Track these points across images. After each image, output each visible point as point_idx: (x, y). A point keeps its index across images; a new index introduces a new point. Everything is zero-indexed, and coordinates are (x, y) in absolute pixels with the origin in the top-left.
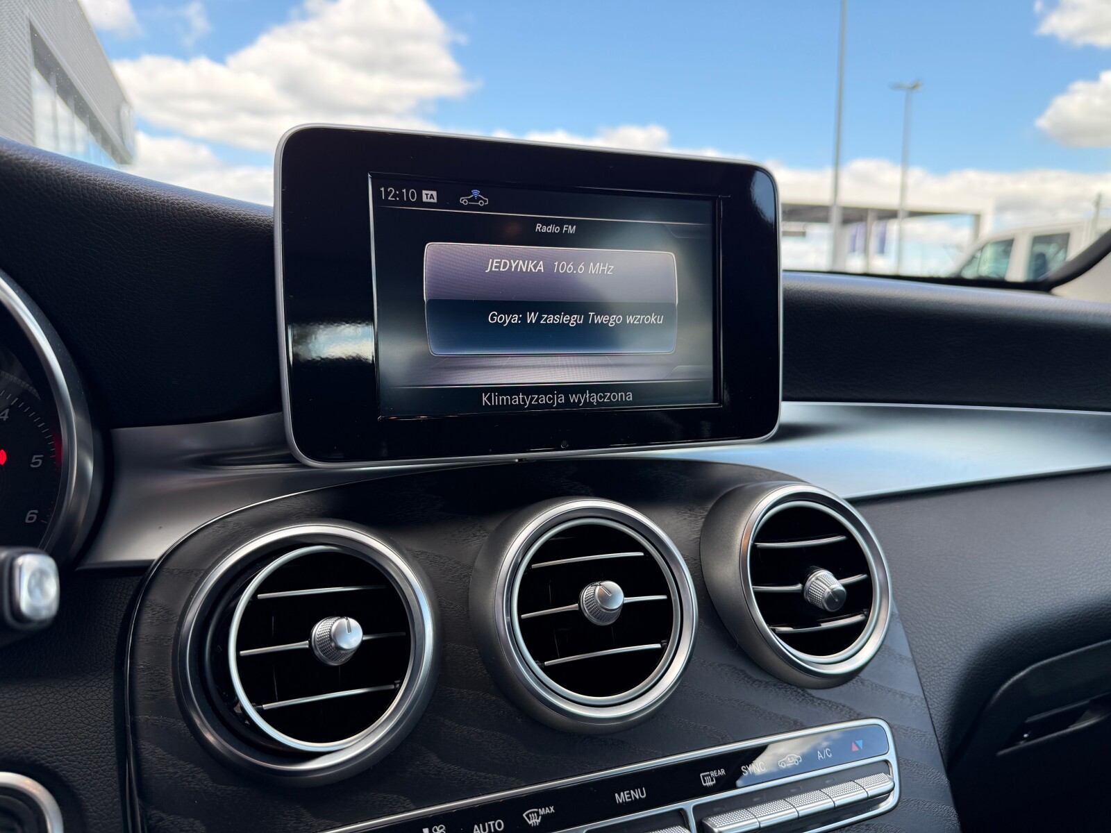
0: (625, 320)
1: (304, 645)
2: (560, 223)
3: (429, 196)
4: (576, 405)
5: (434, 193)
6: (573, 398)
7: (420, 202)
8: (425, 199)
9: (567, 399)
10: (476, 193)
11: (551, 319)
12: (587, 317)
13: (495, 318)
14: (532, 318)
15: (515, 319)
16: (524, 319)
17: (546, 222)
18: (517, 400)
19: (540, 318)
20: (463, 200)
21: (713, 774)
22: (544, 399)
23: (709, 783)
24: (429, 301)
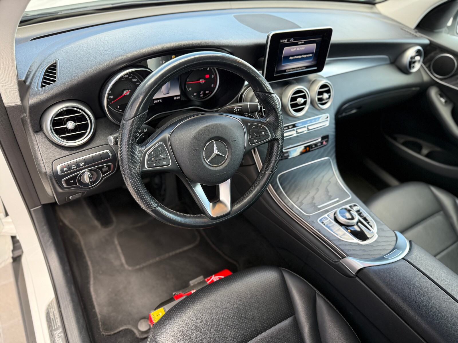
2: (301, 42)
3: (286, 40)
7: (285, 42)
8: (286, 41)
9: (297, 69)
15: (293, 58)
18: (291, 70)
19: (296, 57)
20: (290, 40)
22: (294, 70)
24: (284, 57)
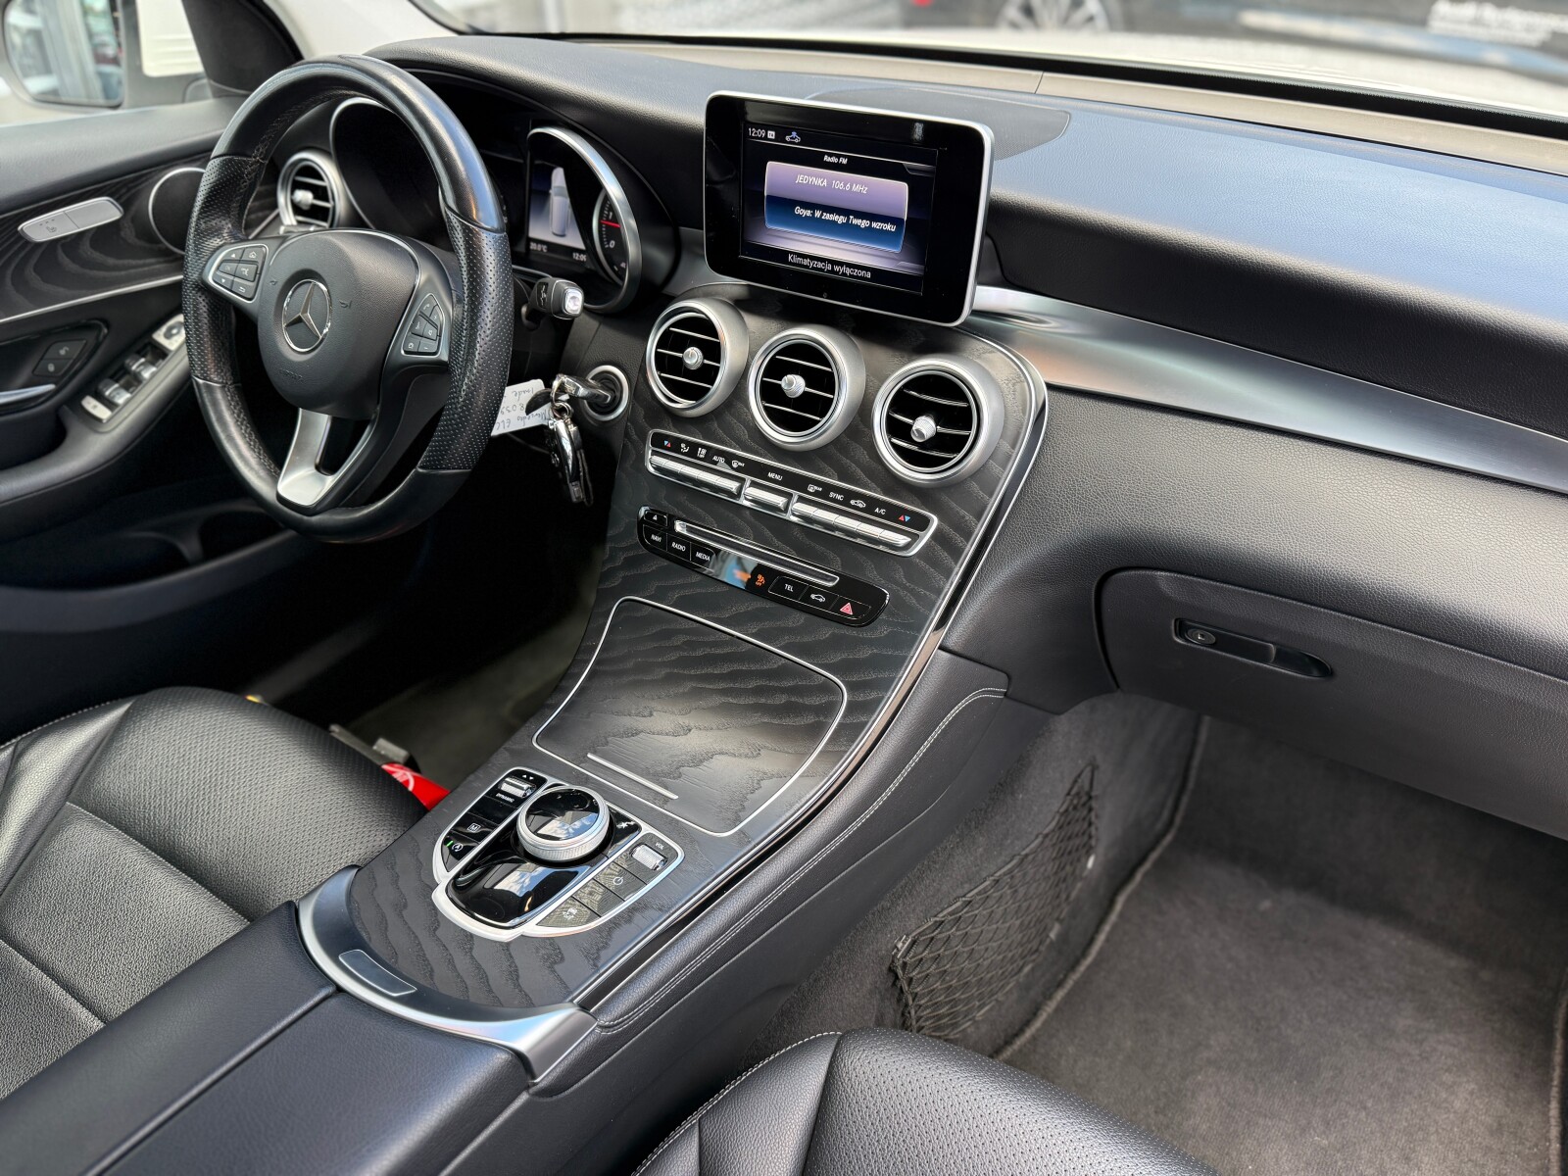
0: (871, 224)
1: (680, 355)
2: (838, 156)
3: (771, 134)
4: (837, 273)
5: (774, 133)
6: (837, 268)
7: (766, 138)
8: (769, 137)
9: (833, 268)
10: (794, 134)
11: (828, 216)
12: (848, 219)
13: (799, 211)
14: (818, 214)
15: (809, 213)
16: (813, 214)
17: (830, 155)
18: (806, 262)
19: (822, 215)
20: (788, 138)
21: (816, 488)
22: (820, 265)
23: (811, 490)
